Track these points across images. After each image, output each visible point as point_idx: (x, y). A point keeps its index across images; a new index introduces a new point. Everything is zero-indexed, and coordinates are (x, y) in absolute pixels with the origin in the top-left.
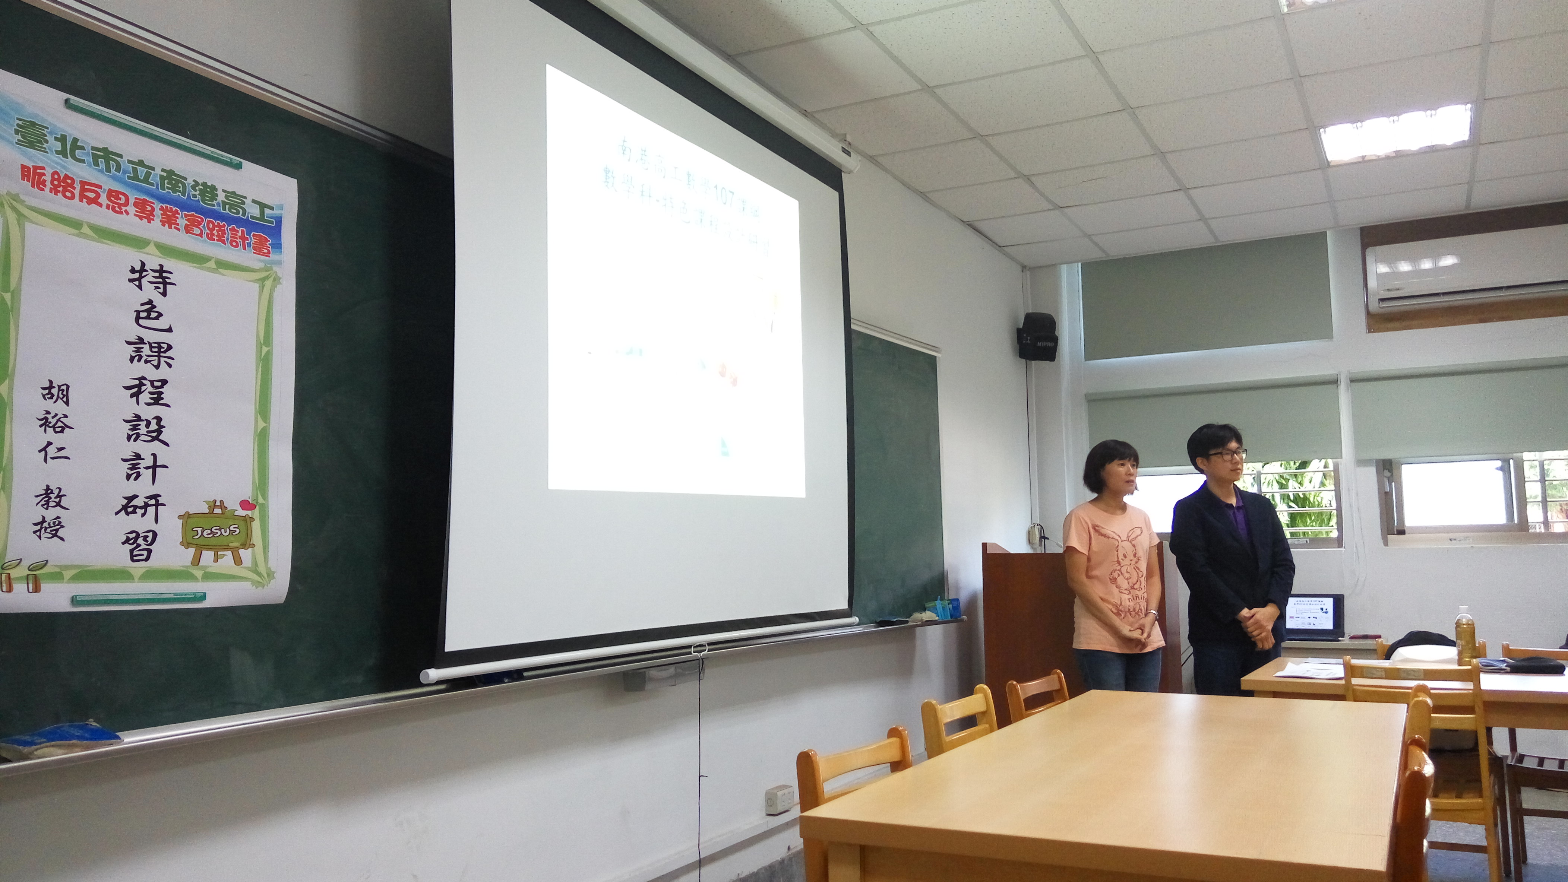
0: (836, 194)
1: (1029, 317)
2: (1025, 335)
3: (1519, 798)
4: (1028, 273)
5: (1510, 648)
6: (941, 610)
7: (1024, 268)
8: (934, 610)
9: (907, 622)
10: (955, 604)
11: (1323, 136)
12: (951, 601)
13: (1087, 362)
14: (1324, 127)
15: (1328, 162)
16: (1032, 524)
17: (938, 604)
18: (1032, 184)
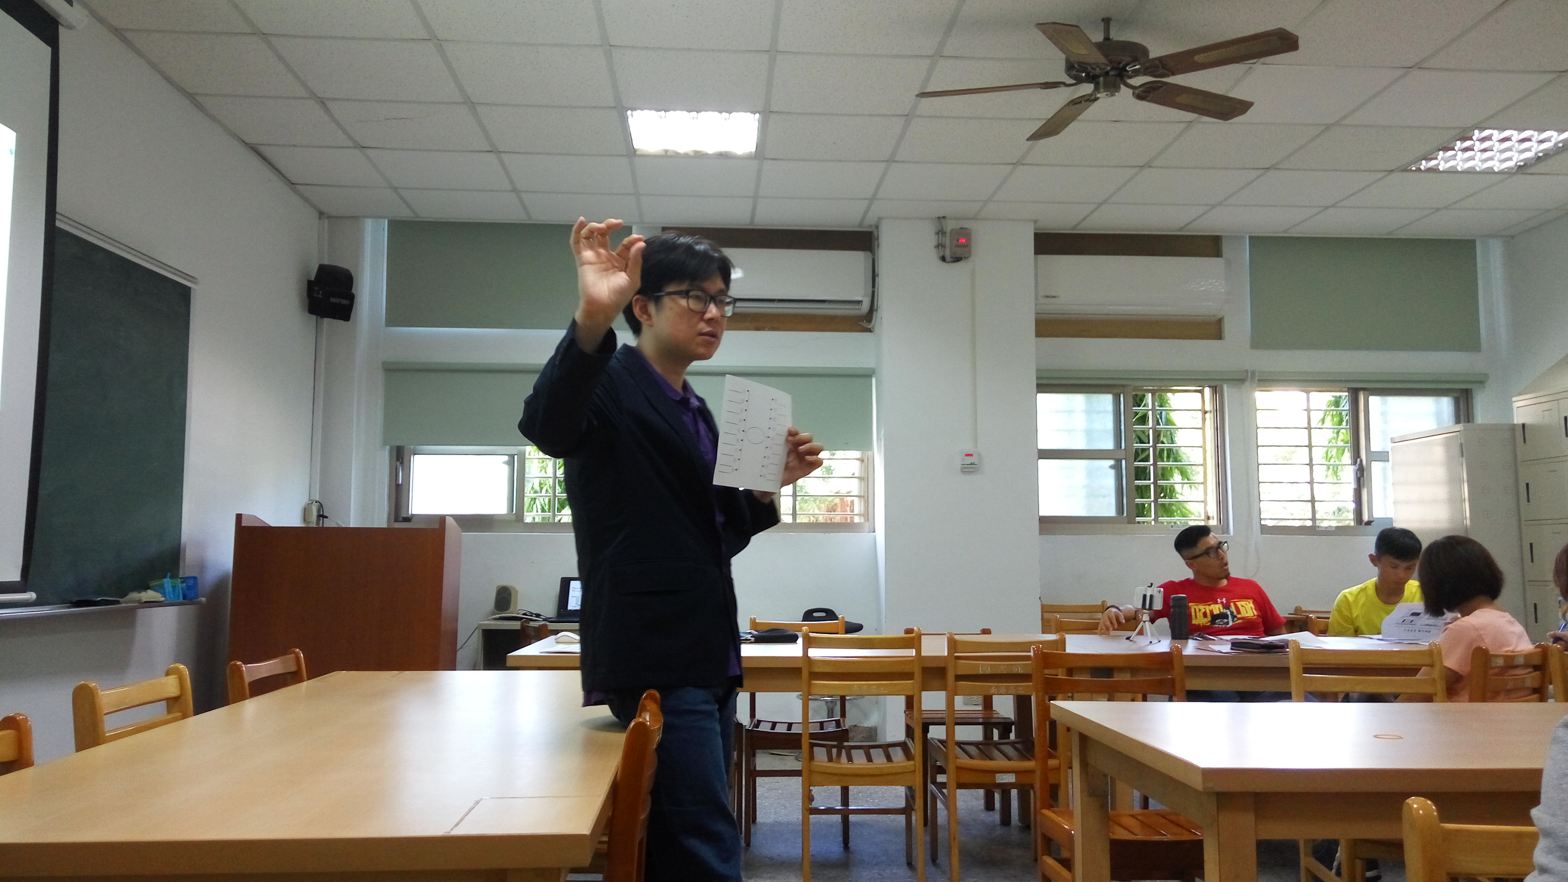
0: (48, 50)
1: (322, 269)
2: (316, 288)
3: (754, 761)
4: (326, 221)
5: (757, 621)
6: (171, 589)
7: (321, 214)
8: (160, 589)
9: (118, 602)
10: (191, 583)
11: (630, 120)
12: (185, 580)
13: (388, 328)
14: (633, 109)
15: (635, 151)
16: (309, 501)
17: (167, 582)
18: (327, 111)
